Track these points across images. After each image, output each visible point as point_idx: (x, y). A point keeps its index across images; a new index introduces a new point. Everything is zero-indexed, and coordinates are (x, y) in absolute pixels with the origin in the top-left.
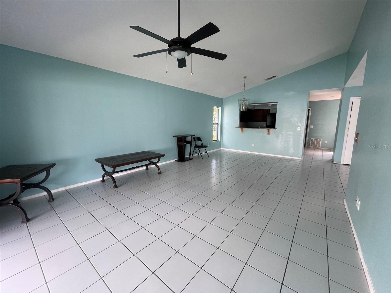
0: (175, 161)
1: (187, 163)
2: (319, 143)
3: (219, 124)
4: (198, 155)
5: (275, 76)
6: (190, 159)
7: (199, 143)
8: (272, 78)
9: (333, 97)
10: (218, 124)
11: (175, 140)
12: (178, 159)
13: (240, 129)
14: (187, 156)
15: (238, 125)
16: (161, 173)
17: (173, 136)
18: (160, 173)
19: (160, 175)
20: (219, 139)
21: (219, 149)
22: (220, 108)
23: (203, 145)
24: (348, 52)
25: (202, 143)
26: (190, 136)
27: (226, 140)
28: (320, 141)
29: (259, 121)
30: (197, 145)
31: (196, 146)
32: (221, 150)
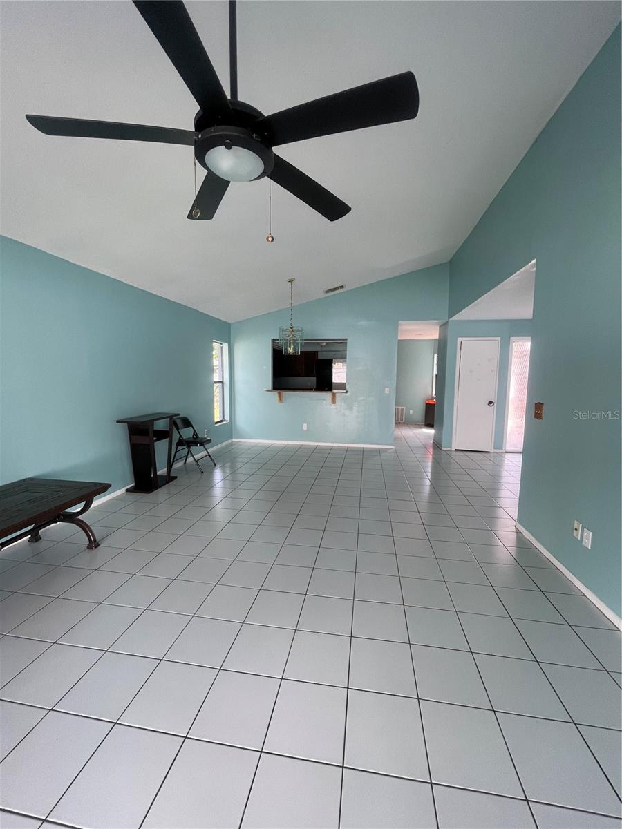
0: (124, 491)
1: (161, 494)
2: (402, 415)
3: (224, 382)
4: (185, 463)
5: (342, 287)
6: (169, 479)
7: (187, 433)
8: (337, 289)
9: (421, 335)
10: (222, 382)
11: (122, 430)
12: (133, 484)
13: (275, 394)
14: (162, 471)
15: (269, 384)
16: (99, 545)
17: (118, 422)
18: (93, 544)
19: (95, 551)
20: (227, 417)
21: (229, 441)
22: (225, 345)
23: (198, 437)
24: (451, 262)
25: (195, 432)
26: (167, 417)
27: (243, 420)
28: (402, 409)
29: (300, 376)
30: (184, 438)
31: (181, 442)
32: (232, 444)
